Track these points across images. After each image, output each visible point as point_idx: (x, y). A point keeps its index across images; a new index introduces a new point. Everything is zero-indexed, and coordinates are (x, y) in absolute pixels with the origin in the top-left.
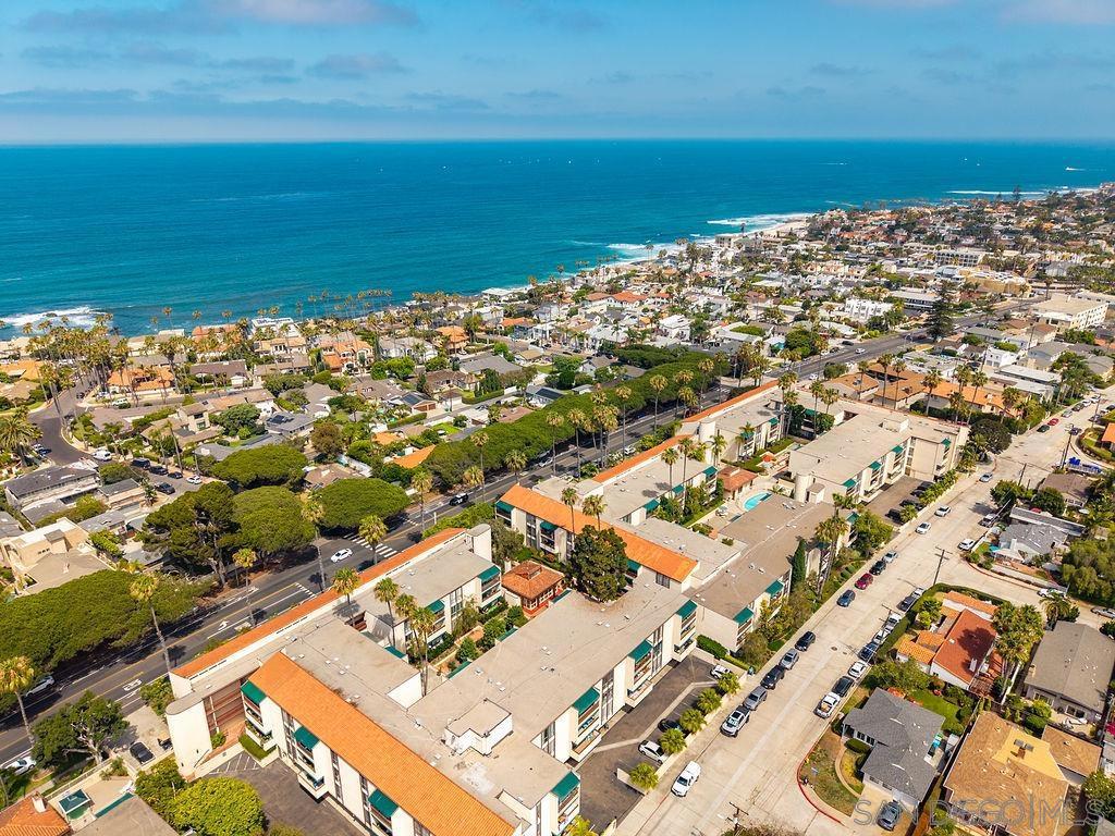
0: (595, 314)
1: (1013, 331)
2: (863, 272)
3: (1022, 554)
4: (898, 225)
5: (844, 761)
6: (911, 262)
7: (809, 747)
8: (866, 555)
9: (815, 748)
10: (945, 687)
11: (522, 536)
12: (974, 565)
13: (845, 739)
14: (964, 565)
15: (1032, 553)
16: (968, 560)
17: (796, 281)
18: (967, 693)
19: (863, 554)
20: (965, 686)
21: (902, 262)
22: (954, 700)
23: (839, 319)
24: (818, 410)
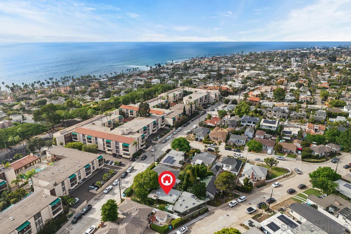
2: (203, 70)
10: (211, 126)
20: (214, 125)
21: (213, 67)
23: (196, 78)
24: (189, 91)
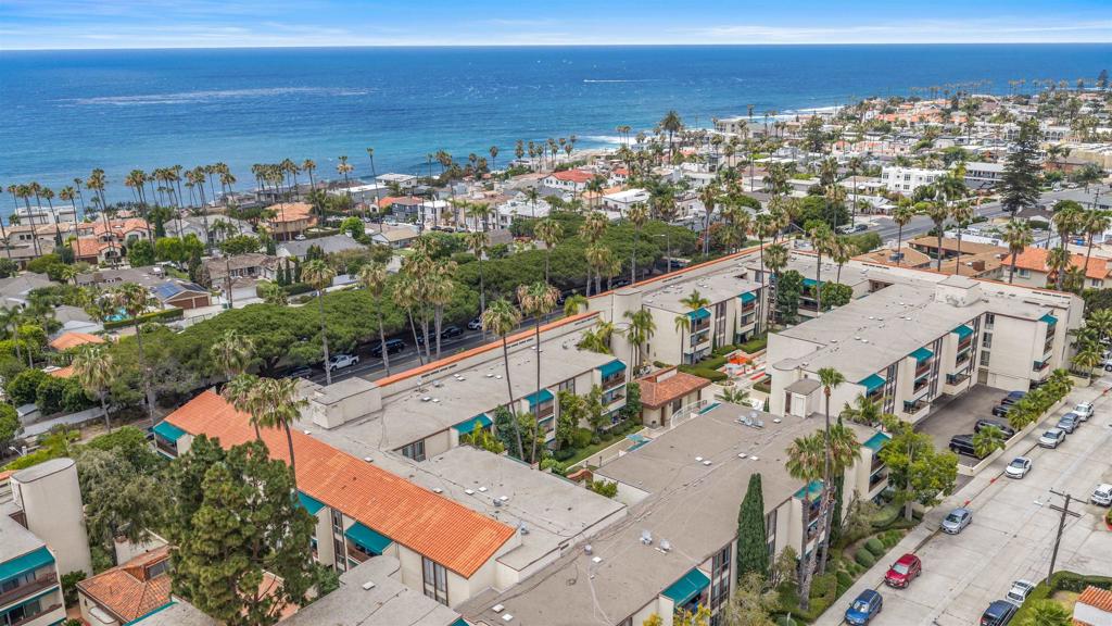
2: (909, 149)
6: (974, 141)
8: (908, 519)
21: (962, 140)
23: (872, 191)
24: (824, 278)
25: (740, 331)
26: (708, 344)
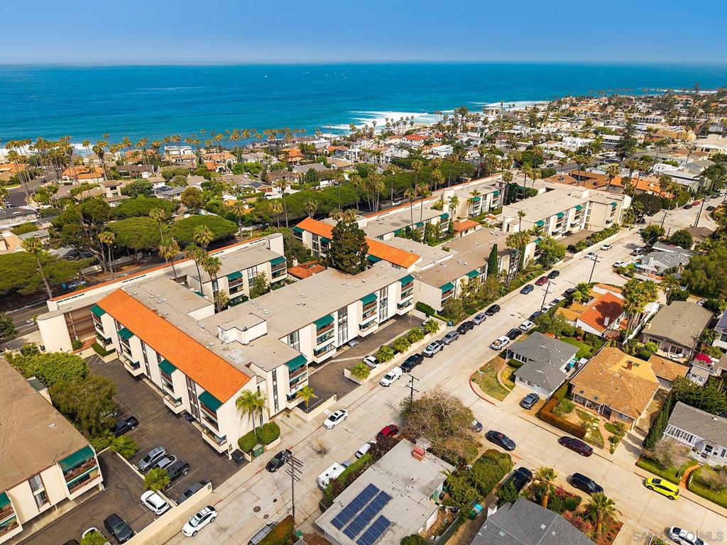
0: (391, 144)
1: (676, 154)
2: (580, 127)
3: (656, 267)
4: (610, 104)
5: (504, 371)
6: (615, 123)
7: (482, 365)
8: (546, 267)
9: (486, 365)
10: (585, 335)
11: (310, 250)
12: (622, 275)
13: (507, 360)
14: (615, 275)
15: (664, 267)
16: (618, 272)
17: (531, 131)
18: (599, 338)
19: (545, 266)
20: (599, 334)
21: (608, 122)
22: (591, 343)
23: (557, 149)
24: (527, 186)
25: (492, 206)
26: (479, 210)
